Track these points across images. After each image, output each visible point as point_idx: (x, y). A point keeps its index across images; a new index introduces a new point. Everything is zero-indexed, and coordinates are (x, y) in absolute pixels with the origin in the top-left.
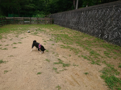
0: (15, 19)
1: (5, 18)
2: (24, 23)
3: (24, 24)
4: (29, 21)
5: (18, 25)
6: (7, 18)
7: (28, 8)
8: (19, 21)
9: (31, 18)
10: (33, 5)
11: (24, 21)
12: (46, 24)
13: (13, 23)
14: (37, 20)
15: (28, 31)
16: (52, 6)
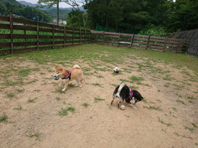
0: (105, 34)
1: (89, 31)
2: (119, 43)
3: (118, 46)
4: (129, 41)
5: (106, 47)
6: (92, 31)
7: (134, 18)
8: (111, 40)
9: (136, 35)
10: (145, 14)
11: (120, 40)
12: (164, 52)
13: (99, 42)
14: (147, 40)
15: (116, 69)
16: (182, 17)
